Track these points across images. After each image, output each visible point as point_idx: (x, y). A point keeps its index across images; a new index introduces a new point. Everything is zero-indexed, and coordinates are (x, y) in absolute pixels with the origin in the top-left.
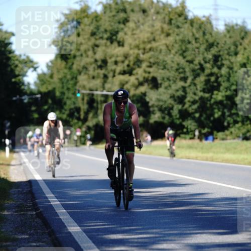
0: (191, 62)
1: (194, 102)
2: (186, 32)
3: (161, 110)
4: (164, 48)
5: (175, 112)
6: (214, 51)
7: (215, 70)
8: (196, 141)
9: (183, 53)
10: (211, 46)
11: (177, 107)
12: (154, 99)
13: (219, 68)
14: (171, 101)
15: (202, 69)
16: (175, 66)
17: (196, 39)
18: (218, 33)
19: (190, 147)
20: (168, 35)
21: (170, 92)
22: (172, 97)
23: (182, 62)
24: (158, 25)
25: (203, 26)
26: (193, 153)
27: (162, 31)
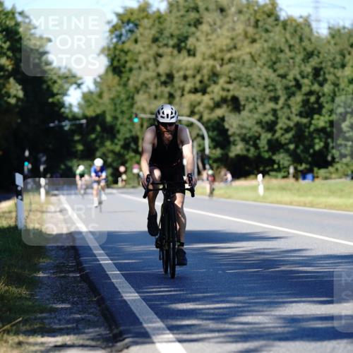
0: (283, 76)
1: (287, 130)
2: (277, 36)
3: (245, 140)
4: (247, 58)
5: (263, 143)
6: (314, 62)
7: (316, 87)
8: (291, 180)
9: (273, 65)
10: (309, 55)
11: (266, 136)
12: (235, 125)
13: (321, 85)
14: (257, 129)
15: (298, 86)
16: (263, 82)
17: (290, 46)
18: (319, 38)
19: (283, 189)
20: (254, 41)
21: (256, 116)
22: (259, 123)
23: (273, 76)
24: (240, 28)
25: (299, 29)
26: (287, 197)
27: (246, 35)
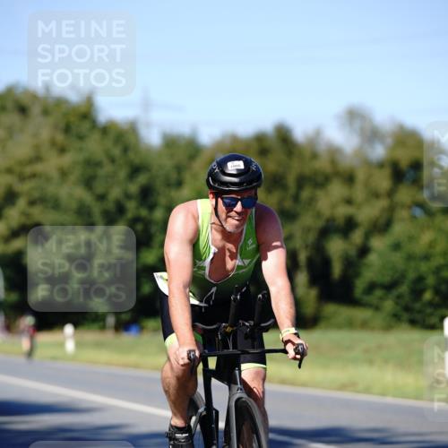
2: (94, 146)
4: (55, 174)
6: (142, 179)
7: (144, 212)
8: (109, 336)
9: (88, 182)
15: (121, 209)
17: (113, 160)
18: (149, 149)
20: (62, 150)
24: (45, 134)
27: (53, 143)
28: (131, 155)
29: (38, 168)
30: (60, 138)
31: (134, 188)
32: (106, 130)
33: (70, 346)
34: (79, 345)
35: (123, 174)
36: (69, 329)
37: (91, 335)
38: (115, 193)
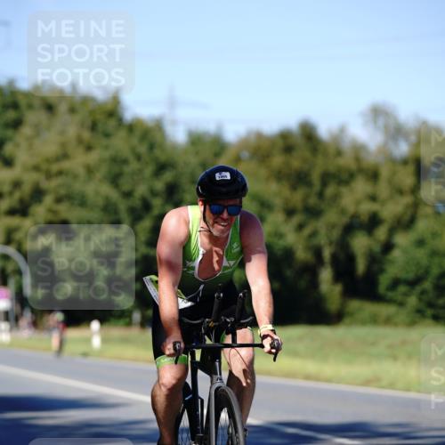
0: (128, 195)
2: (120, 144)
4: (81, 171)
6: (168, 176)
9: (115, 180)
10: (161, 168)
15: (147, 207)
16: (101, 202)
17: (139, 158)
18: (175, 147)
20: (89, 148)
23: (114, 195)
24: (72, 131)
25: (149, 135)
26: (130, 351)
27: (80, 141)
28: (157, 152)
29: (66, 165)
30: (86, 135)
31: (159, 185)
32: (131, 128)
33: (96, 342)
34: (104, 341)
35: (149, 171)
36: (95, 325)
37: (117, 331)
38: (141, 190)
